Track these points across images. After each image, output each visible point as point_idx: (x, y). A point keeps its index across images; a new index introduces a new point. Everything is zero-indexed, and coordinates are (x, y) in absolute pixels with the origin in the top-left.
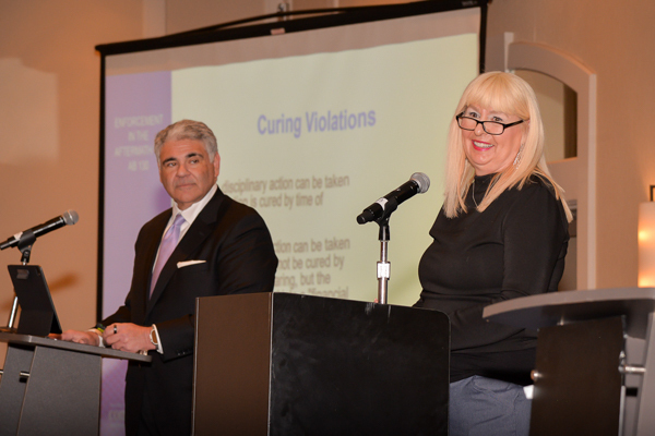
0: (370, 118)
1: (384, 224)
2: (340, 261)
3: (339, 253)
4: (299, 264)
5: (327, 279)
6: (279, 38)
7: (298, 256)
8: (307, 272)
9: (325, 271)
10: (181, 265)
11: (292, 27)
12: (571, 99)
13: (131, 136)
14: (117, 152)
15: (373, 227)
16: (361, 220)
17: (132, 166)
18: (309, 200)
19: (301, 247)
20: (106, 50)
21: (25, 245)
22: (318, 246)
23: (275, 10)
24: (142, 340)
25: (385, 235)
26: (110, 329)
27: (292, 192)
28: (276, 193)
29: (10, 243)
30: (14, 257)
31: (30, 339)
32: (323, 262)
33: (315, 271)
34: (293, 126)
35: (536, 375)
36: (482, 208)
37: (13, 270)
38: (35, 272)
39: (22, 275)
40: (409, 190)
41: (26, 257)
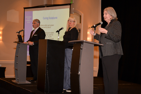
0: (57, 18)
1: (59, 32)
2: (53, 35)
3: (53, 34)
4: (48, 35)
5: (51, 37)
6: (46, 8)
7: (48, 34)
8: (49, 36)
9: (51, 36)
10: (35, 35)
11: (47, 6)
12: (80, 16)
13: (28, 19)
14: (26, 21)
15: (58, 33)
16: (56, 32)
17: (28, 22)
18: (49, 27)
19: (48, 33)
20: (25, 8)
21: (19, 33)
22: (50, 33)
23: (45, 4)
24: (32, 43)
25: (59, 33)
26: (28, 42)
27: (47, 26)
28: (45, 26)
29: (17, 32)
30: (18, 34)
31: (20, 43)
32: (51, 35)
33: (50, 36)
34: (47, 18)
35: (73, 48)
36: (70, 30)
37: (18, 35)
38: (20, 36)
39: (19, 36)
40: (61, 29)
41: (19, 34)
